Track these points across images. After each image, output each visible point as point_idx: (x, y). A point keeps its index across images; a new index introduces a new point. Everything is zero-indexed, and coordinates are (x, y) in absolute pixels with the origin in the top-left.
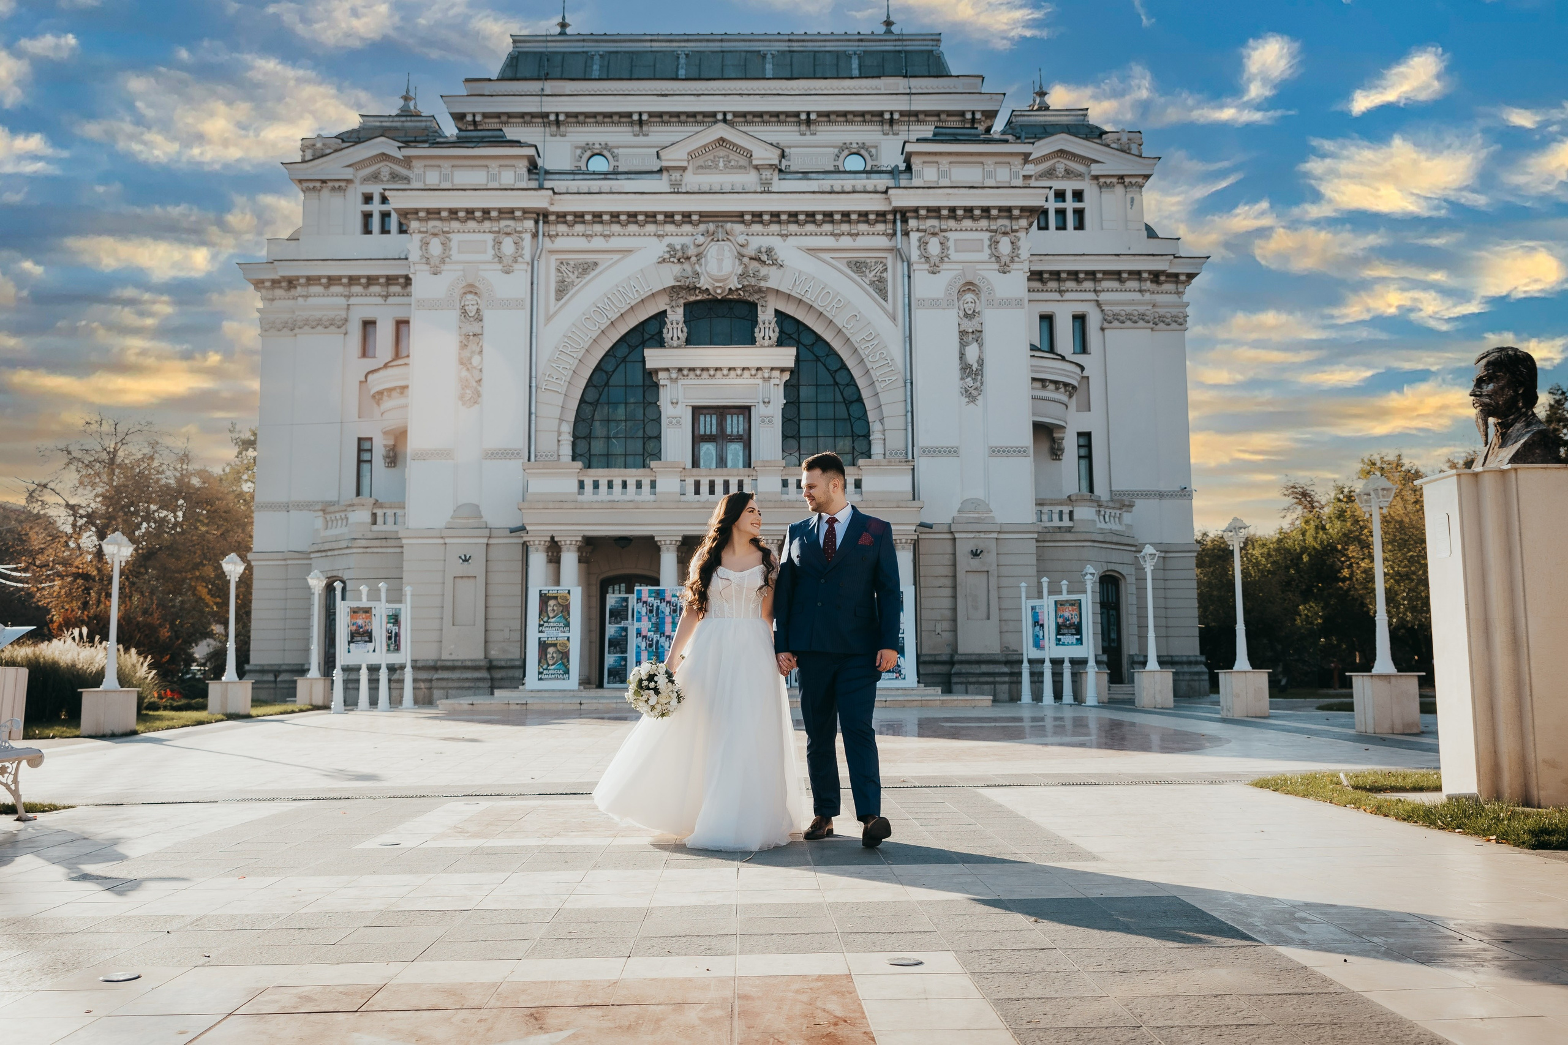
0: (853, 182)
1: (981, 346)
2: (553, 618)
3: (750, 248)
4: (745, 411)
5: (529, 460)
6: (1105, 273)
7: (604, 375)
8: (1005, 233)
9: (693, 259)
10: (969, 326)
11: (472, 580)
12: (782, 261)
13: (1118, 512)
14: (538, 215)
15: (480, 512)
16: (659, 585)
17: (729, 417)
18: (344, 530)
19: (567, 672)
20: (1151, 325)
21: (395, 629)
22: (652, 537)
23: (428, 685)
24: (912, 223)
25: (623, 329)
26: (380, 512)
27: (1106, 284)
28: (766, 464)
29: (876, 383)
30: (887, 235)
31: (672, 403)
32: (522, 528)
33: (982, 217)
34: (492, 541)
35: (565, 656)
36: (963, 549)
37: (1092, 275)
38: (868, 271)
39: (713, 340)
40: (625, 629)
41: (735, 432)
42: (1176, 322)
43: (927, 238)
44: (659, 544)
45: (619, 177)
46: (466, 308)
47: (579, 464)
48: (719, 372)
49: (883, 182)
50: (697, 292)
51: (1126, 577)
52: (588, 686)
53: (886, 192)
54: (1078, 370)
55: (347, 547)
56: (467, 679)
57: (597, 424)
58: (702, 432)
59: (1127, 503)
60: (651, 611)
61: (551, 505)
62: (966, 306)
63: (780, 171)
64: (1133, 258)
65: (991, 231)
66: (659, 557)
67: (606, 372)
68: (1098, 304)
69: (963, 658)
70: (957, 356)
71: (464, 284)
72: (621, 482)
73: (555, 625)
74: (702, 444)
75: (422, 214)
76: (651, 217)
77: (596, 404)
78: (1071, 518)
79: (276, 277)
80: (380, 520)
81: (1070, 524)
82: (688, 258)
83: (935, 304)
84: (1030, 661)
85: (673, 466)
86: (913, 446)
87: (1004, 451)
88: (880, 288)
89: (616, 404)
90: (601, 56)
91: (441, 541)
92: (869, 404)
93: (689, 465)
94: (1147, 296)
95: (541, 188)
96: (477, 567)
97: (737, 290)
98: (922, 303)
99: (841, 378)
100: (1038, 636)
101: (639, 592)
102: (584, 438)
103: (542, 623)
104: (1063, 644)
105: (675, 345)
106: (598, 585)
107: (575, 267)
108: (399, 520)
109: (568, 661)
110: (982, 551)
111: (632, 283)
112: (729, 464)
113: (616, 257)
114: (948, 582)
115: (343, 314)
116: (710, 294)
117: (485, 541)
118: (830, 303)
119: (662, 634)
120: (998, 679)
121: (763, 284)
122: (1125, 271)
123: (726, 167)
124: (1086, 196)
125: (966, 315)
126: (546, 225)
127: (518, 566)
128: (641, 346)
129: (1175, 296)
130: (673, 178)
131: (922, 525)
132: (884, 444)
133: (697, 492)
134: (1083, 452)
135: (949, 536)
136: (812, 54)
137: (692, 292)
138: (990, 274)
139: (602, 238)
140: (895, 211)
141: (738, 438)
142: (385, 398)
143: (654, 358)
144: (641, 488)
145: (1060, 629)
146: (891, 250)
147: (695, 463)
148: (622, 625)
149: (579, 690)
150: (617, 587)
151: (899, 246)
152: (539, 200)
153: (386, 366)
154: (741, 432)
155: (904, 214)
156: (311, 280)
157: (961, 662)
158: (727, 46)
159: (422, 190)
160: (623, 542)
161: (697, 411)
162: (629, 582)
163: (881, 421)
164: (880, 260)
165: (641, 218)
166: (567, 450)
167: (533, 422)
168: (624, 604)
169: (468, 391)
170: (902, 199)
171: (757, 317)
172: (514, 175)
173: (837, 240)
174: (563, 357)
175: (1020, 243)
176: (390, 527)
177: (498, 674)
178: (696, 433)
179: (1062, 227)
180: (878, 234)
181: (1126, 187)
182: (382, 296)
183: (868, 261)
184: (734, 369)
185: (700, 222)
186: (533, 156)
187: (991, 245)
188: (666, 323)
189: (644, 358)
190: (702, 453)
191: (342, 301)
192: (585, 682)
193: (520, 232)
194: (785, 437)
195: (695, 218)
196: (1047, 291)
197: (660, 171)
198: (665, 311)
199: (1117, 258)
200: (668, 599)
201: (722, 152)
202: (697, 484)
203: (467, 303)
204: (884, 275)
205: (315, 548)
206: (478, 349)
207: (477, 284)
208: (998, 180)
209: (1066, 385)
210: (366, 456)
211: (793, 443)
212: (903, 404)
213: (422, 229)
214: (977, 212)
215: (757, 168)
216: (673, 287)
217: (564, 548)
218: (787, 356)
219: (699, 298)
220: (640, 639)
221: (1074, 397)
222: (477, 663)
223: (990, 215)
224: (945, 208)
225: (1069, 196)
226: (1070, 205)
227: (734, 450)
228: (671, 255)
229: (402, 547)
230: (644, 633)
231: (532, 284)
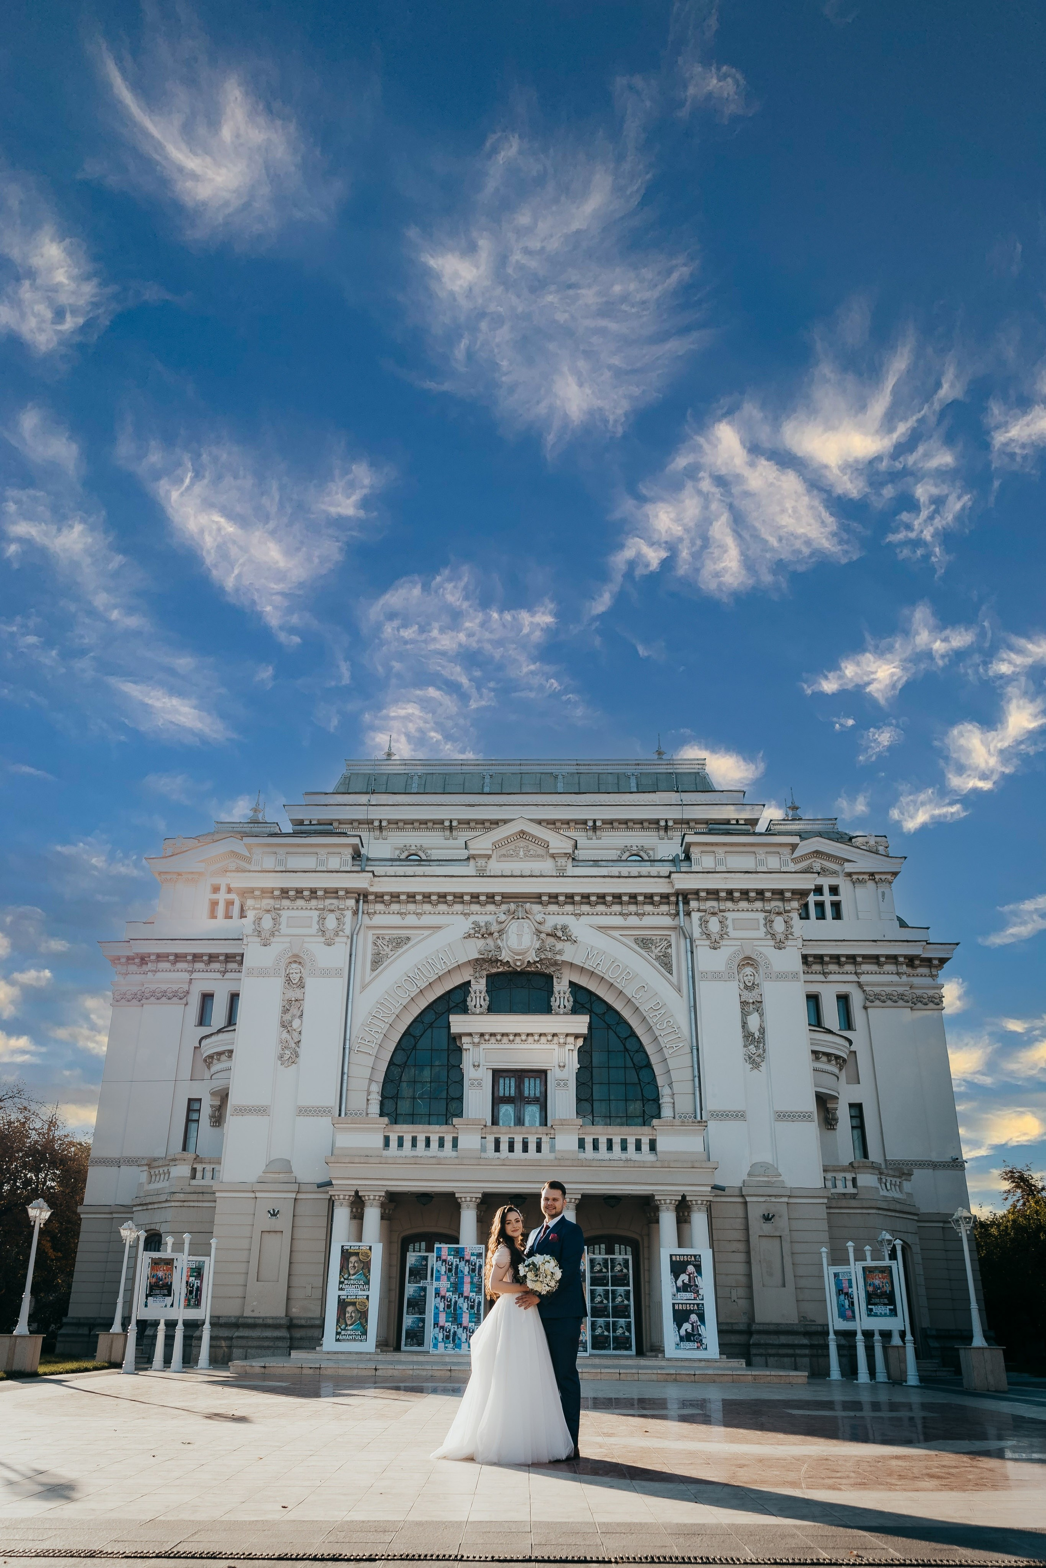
0: (639, 869)
1: (761, 1015)
2: (354, 1275)
3: (546, 925)
4: (541, 1074)
5: (340, 1115)
6: (864, 957)
7: (412, 1039)
8: (779, 914)
9: (496, 935)
10: (750, 997)
11: (279, 1234)
12: (576, 937)
13: (898, 1180)
14: (359, 895)
15: (291, 1167)
16: (458, 1243)
17: (526, 1080)
18: (166, 1184)
19: (365, 1333)
20: (910, 1004)
21: (197, 1283)
22: (453, 1194)
23: (228, 1343)
24: (693, 904)
25: (431, 997)
26: (199, 1167)
27: (865, 967)
28: (563, 1123)
29: (664, 1049)
30: (670, 915)
31: (474, 1066)
32: (329, 1184)
33: (756, 899)
34: (300, 1196)
35: (363, 1315)
36: (755, 1213)
37: (852, 959)
38: (653, 947)
39: (512, 1009)
40: (424, 1289)
41: (532, 1095)
42: (932, 1002)
43: (708, 917)
44: (459, 1200)
45: (431, 863)
46: (291, 976)
47: (386, 1120)
48: (517, 1038)
49: (665, 870)
50: (499, 964)
51: (912, 1246)
52: (385, 1348)
53: (669, 877)
54: (847, 1044)
55: (167, 1201)
56: (267, 1338)
57: (404, 1085)
58: (501, 1094)
59: (906, 1171)
60: (450, 1270)
61: (357, 1160)
62: (745, 978)
63: (573, 859)
64: (889, 944)
65: (766, 912)
66: (460, 1213)
67: (414, 1037)
68: (860, 985)
69: (761, 1328)
70: (740, 1024)
71: (290, 954)
72: (424, 1139)
73: (355, 1282)
74: (501, 1105)
75: (257, 893)
76: (459, 898)
77: (404, 1066)
78: (855, 1185)
79: (131, 954)
80: (199, 1175)
81: (854, 1191)
82: (491, 934)
83: (717, 976)
84: (836, 1333)
85: (475, 1122)
86: (701, 1110)
87: (790, 1116)
88: (665, 962)
89: (421, 1067)
90: (420, 777)
91: (252, 1195)
92: (658, 1069)
93: (489, 1123)
94: (904, 978)
95: (363, 871)
96: (283, 1223)
97: (535, 962)
98: (705, 976)
99: (631, 1045)
100: (843, 1306)
101: (439, 1249)
102: (391, 1098)
103: (342, 1280)
104: (876, 1315)
105: (478, 1012)
106: (400, 1243)
107: (390, 940)
108: (216, 1174)
109: (367, 1321)
110: (773, 1216)
111: (440, 956)
112: (527, 1123)
113: (427, 932)
114: (741, 1246)
115: (185, 987)
116: (510, 966)
117: (293, 1195)
118: (620, 974)
119: (461, 1294)
120: (798, 1351)
121: (558, 957)
122: (882, 956)
123: (525, 855)
124: (841, 890)
125: (746, 987)
126: (366, 904)
127: (324, 1222)
128: (447, 1013)
129: (930, 979)
130: (479, 864)
131: (715, 1187)
132: (674, 1107)
133: (497, 1149)
134: (856, 1122)
135: (740, 1200)
136: (597, 775)
137: (494, 964)
138: (767, 950)
139: (414, 916)
140: (677, 894)
141: (535, 1100)
142: (215, 1061)
143: (458, 1023)
144: (443, 1146)
145: (871, 1298)
146: (674, 928)
147: (495, 1122)
148: (421, 1285)
149: (376, 1353)
150: (417, 1245)
151: (682, 925)
152: (360, 881)
153: (219, 1031)
154: (538, 1095)
155: (685, 896)
156: (160, 957)
157: (759, 1332)
158: (524, 769)
159: (259, 872)
160: (425, 1198)
161: (497, 1074)
162: (430, 1240)
163: (670, 1085)
164: (664, 937)
165: (450, 898)
166: (375, 1108)
167: (345, 1081)
168: (424, 1263)
169: (287, 1052)
170: (684, 882)
171: (553, 987)
172: (341, 859)
173: (625, 919)
174: (375, 1021)
175: (792, 923)
176: (207, 1182)
177: (298, 1334)
178: (496, 1095)
179: (821, 916)
180: (663, 914)
181: (876, 883)
182: (221, 972)
183: (654, 938)
184: (532, 1035)
185: (502, 903)
186: (357, 844)
187: (766, 924)
188: (470, 992)
189: (449, 1023)
190: (501, 1114)
191: (186, 976)
192: (383, 1345)
193: (343, 910)
194: (579, 1100)
195: (498, 898)
196: (812, 973)
197: (468, 858)
198: (469, 982)
199: (874, 943)
200: (467, 1258)
201: (522, 843)
202: (497, 1142)
203: (291, 971)
204: (669, 950)
205: (138, 1201)
206: (299, 1014)
207: (301, 955)
208: (769, 867)
209: (837, 1057)
210: (194, 1116)
211: (587, 1105)
212: (690, 1069)
213: (256, 906)
214: (752, 894)
215: (553, 856)
216: (477, 960)
217: (368, 1203)
218: (581, 1024)
219: (500, 970)
220: (438, 1299)
221: (844, 1070)
222: (278, 1321)
223: (764, 896)
224: (723, 890)
225: (826, 890)
226: (827, 898)
227: (532, 1112)
228: (476, 931)
229: (215, 1201)
230: (443, 1293)
231: (351, 956)
